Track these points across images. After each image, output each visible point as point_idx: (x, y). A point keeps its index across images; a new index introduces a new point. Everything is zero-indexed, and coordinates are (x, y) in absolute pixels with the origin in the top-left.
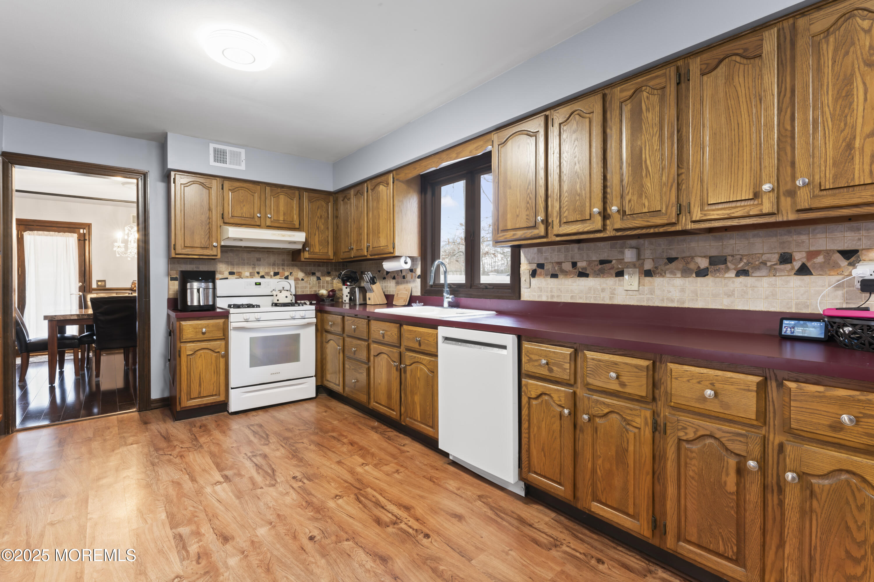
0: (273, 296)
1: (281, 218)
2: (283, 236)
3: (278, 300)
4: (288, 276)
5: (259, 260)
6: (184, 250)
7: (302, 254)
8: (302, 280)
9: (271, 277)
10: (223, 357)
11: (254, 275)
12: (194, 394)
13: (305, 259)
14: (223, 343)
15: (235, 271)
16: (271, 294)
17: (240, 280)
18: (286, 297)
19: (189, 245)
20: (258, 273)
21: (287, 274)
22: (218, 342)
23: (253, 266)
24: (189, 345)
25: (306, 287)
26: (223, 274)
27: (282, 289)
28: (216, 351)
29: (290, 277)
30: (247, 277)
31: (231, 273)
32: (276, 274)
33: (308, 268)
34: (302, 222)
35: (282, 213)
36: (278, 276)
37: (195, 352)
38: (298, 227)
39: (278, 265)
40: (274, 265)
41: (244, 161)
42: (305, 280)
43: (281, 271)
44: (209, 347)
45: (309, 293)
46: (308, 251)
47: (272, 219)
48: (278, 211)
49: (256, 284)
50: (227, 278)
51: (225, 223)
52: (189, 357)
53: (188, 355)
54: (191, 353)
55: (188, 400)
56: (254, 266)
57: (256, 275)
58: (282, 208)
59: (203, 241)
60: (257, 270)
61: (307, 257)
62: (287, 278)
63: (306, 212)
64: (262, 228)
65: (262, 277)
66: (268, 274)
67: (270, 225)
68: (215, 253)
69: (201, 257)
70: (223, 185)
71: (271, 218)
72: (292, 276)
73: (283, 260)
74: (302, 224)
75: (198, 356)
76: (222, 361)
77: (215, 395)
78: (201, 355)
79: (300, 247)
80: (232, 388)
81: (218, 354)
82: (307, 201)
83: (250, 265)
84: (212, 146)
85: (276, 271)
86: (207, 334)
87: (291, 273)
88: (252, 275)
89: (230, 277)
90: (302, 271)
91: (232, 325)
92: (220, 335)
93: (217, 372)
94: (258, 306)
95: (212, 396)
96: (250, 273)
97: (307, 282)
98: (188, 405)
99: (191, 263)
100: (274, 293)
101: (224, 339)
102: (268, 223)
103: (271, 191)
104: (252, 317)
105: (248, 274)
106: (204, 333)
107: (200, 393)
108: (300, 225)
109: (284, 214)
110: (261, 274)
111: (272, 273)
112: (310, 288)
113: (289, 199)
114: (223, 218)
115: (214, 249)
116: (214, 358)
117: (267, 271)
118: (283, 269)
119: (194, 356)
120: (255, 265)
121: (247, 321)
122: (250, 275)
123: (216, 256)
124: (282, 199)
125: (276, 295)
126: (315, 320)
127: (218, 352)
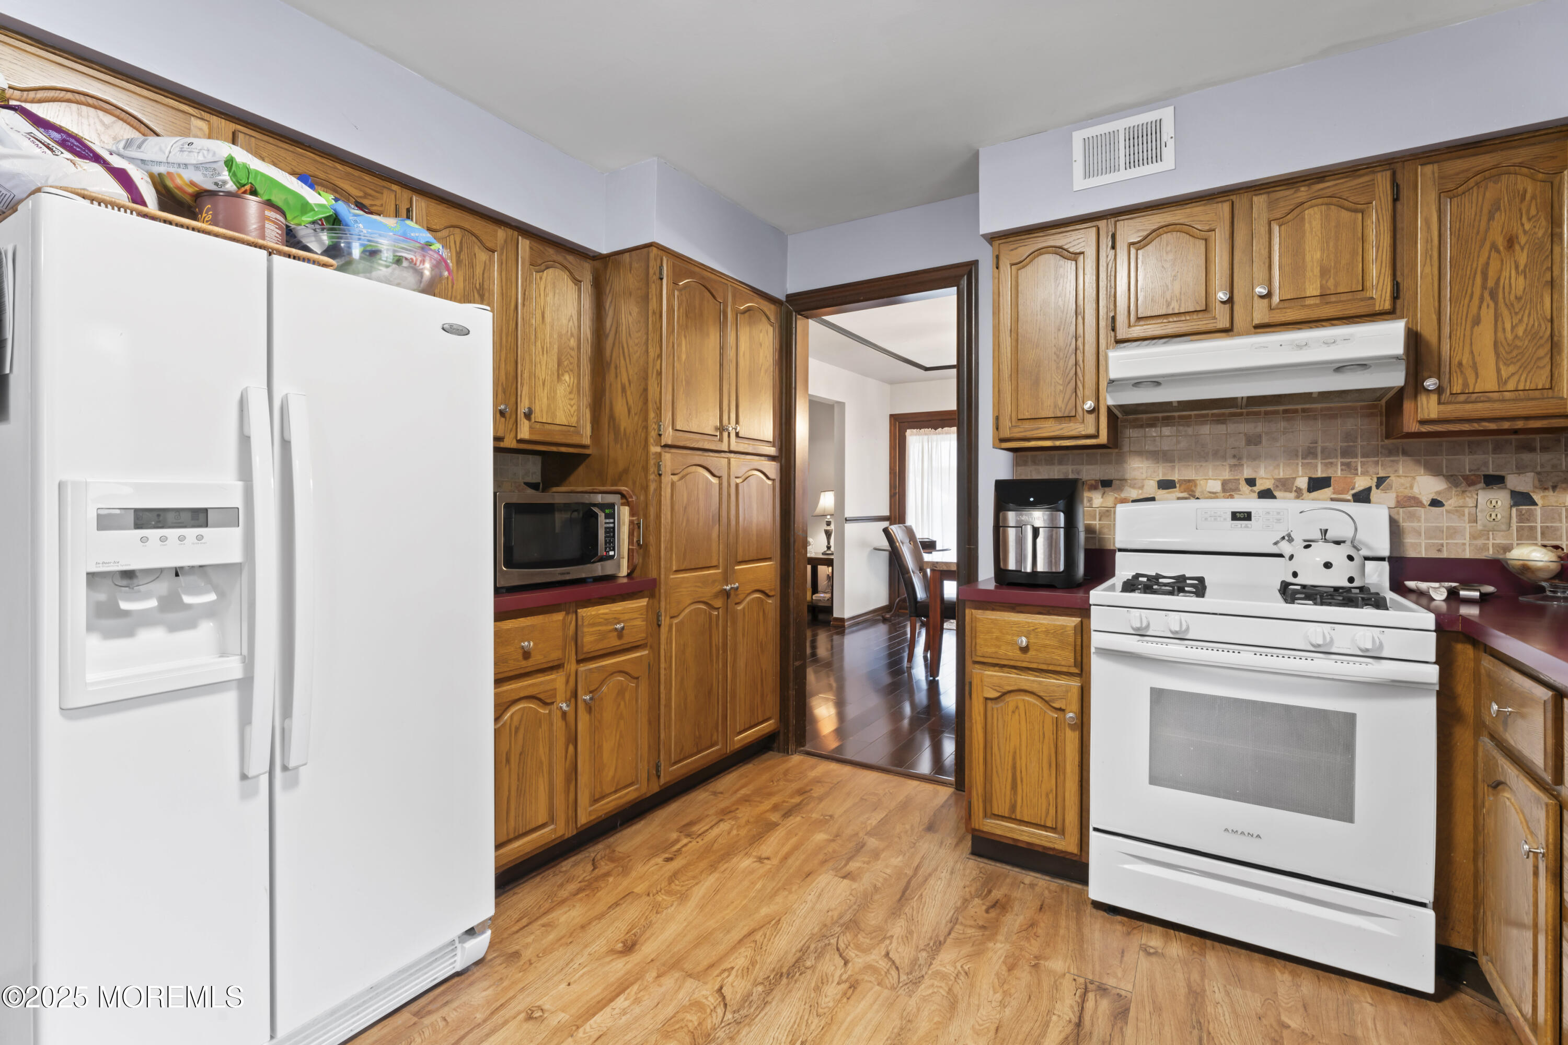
0: (1281, 556)
1: (1312, 289)
2: (1300, 347)
3: (1295, 575)
4: (1369, 490)
5: (1253, 440)
6: (1016, 430)
7: (1408, 406)
8: (1435, 503)
9: (1299, 494)
10: (1073, 728)
11: (1237, 489)
12: (1000, 806)
13: (1423, 422)
14: (1075, 684)
15: (1175, 477)
16: (1275, 550)
17: (1192, 504)
18: (1328, 565)
19: (1027, 416)
20: (1251, 482)
21: (1361, 483)
22: (1063, 682)
23: (1233, 461)
24: (989, 672)
25: (1453, 532)
26: (1142, 487)
27: (1318, 535)
28: (1056, 705)
29: (1375, 494)
30: (1213, 495)
31: (1166, 485)
32: (1316, 484)
33: (1467, 462)
34: (1405, 284)
35: (1317, 271)
36: (1327, 492)
37: (1004, 694)
38: (1387, 306)
39: (1327, 454)
40: (1310, 453)
41: (1171, 143)
42: (1452, 502)
43: (1337, 472)
44: (1035, 688)
45: (1467, 555)
46: (1439, 390)
47: (1276, 299)
48: (1295, 269)
49: (1235, 516)
50: (1153, 499)
51: (1119, 342)
52: (990, 704)
53: (987, 699)
54: (994, 694)
55: (985, 816)
56: (1238, 460)
57: (1245, 488)
58: (1314, 254)
59: (1060, 402)
60: (1247, 473)
61: (1434, 415)
62: (1363, 497)
63: (1428, 241)
64: (1240, 334)
65: (1266, 494)
66: (1286, 484)
67: (1266, 320)
68: (1091, 430)
69: (1058, 443)
70: (1114, 237)
71: (1269, 295)
72: (1385, 490)
73: (1349, 437)
74: (1406, 294)
75: (1012, 706)
76: (1071, 738)
77: (1053, 829)
78: (1017, 707)
79: (1396, 378)
80: (1096, 829)
81: (1060, 713)
82: (1433, 196)
83: (1224, 458)
84: (1078, 137)
85: (1319, 474)
86: (1032, 653)
87: (1380, 481)
88: (1229, 490)
89: (1162, 493)
90: (1435, 470)
91: (1097, 640)
92: (1066, 658)
93: (1058, 767)
94: (1200, 589)
95: (1044, 827)
96: (1224, 483)
97: (1459, 511)
98: (986, 829)
99: (1050, 462)
100: (1285, 548)
101: (1080, 675)
102: (1260, 314)
103: (1271, 205)
104: (1159, 623)
105: (1215, 485)
106: (1025, 650)
107: (1013, 808)
108: (1396, 295)
109: (1324, 272)
110: (1261, 485)
111: (1302, 482)
112: (1473, 537)
113: (1345, 215)
114: (1114, 329)
115: (1091, 418)
116: (1049, 728)
117: (1282, 473)
118: (1347, 466)
119: (1001, 705)
120: (1240, 459)
121: (1141, 633)
122: (1224, 490)
123: (1095, 436)
124: (1314, 218)
125: (1291, 557)
126: (1432, 673)
127: (1061, 710)
